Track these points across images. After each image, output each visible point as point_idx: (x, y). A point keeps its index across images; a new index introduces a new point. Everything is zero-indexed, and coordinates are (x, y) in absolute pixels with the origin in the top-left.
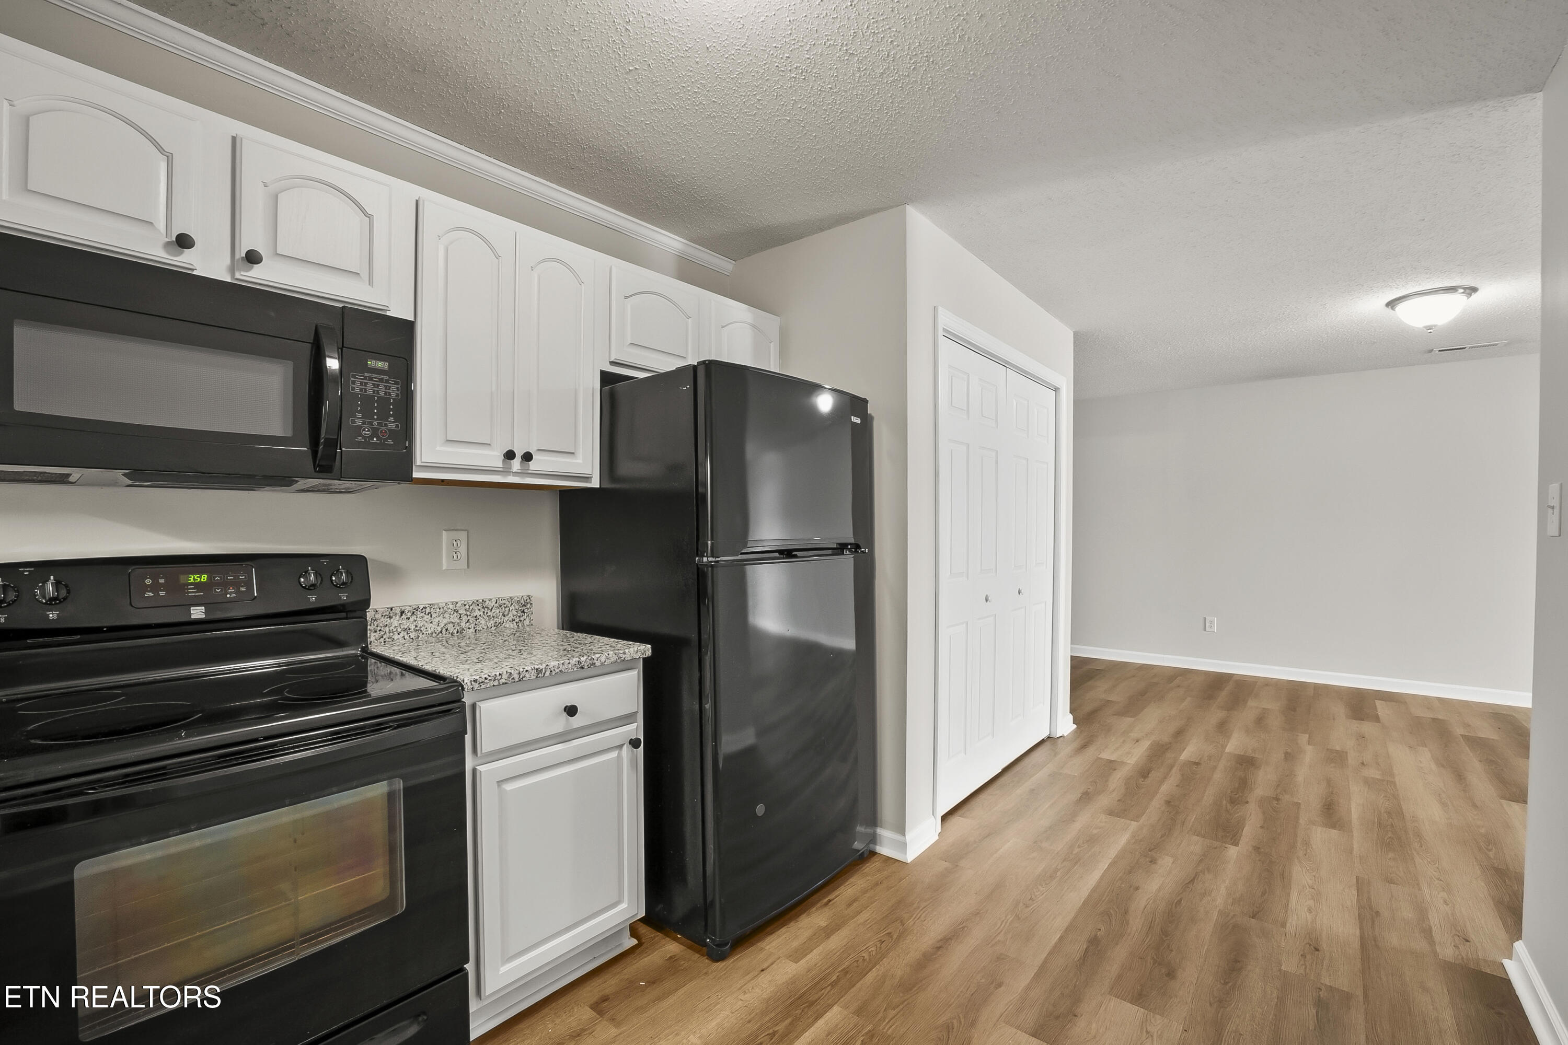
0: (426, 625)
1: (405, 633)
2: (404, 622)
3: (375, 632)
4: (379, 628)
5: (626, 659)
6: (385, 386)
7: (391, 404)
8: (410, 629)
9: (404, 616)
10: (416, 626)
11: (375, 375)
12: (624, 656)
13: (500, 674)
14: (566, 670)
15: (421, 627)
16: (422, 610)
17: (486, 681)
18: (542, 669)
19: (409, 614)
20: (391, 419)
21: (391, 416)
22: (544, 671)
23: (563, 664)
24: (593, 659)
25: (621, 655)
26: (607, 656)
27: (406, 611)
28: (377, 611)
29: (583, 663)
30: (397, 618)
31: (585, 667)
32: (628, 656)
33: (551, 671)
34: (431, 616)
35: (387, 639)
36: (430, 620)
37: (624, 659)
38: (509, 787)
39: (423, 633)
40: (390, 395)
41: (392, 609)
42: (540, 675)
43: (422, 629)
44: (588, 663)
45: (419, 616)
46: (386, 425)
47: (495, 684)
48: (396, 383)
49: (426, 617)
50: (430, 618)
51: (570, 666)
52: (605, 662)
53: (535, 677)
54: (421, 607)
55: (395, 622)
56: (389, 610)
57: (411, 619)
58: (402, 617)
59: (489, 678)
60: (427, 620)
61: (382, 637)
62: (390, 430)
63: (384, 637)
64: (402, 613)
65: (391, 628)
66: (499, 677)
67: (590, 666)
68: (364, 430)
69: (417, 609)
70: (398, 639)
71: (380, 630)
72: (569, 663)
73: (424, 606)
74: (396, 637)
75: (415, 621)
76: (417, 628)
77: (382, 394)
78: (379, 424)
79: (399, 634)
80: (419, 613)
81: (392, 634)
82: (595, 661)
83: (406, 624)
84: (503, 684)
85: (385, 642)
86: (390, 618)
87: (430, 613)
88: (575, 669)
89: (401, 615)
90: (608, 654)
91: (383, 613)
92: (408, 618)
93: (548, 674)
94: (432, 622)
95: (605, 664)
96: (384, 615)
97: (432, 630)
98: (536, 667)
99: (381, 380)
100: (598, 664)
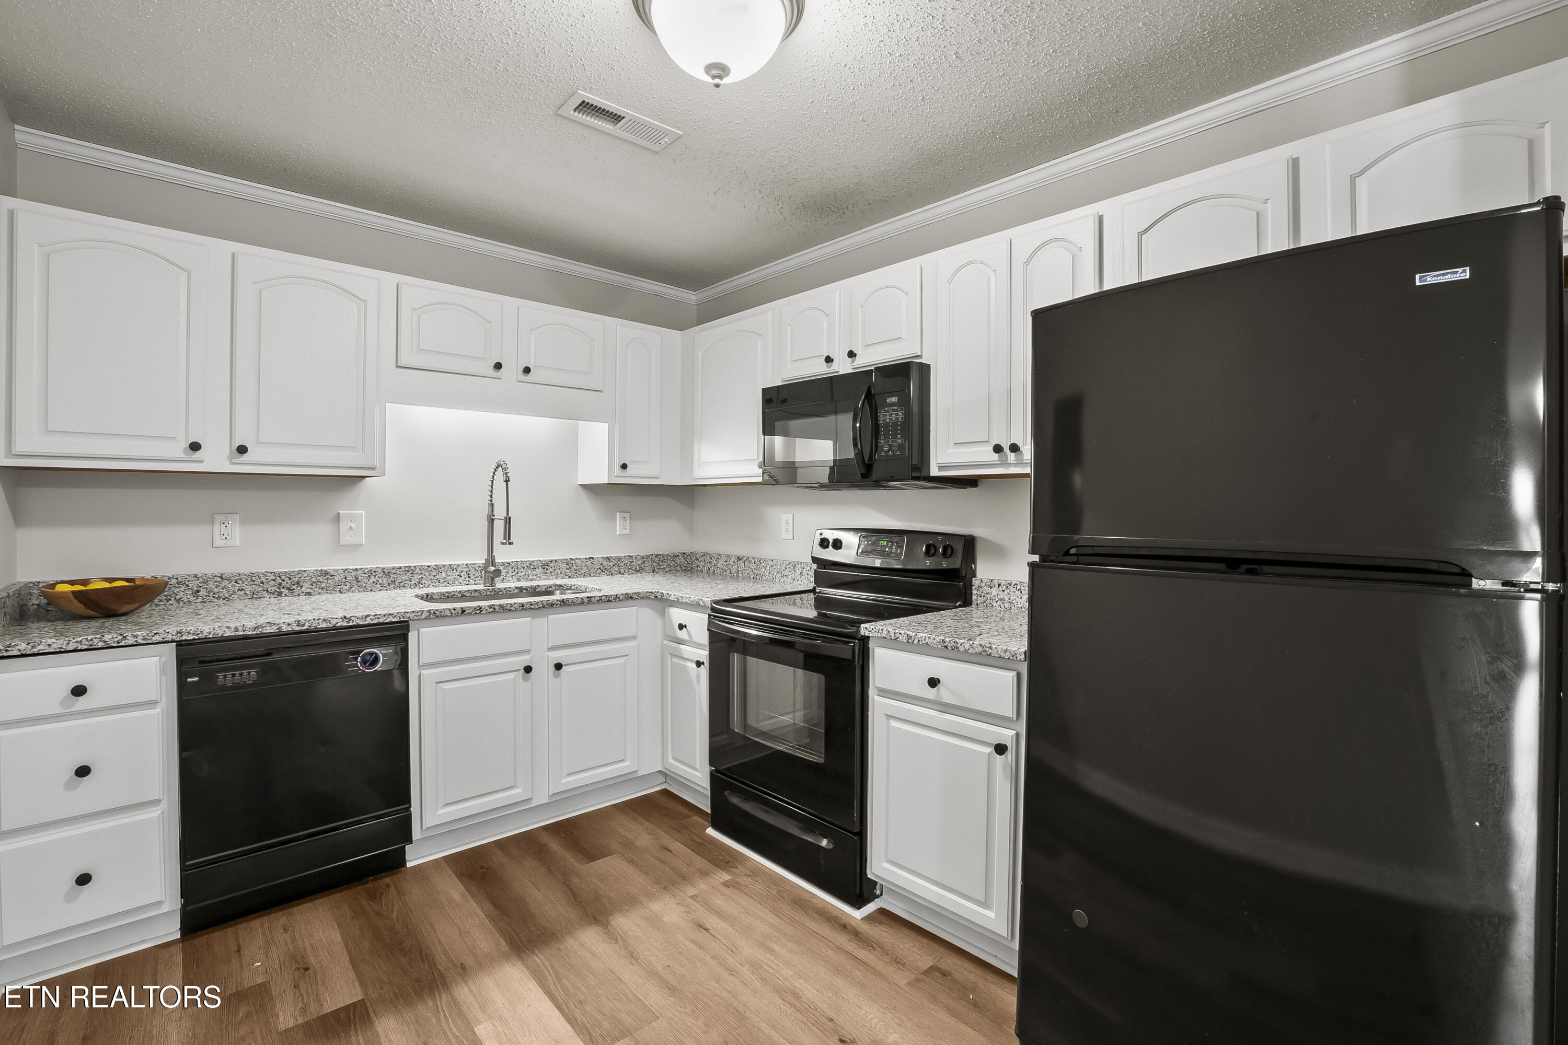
0: (1017, 599)
1: (1001, 603)
2: (1001, 593)
3: (981, 597)
4: (983, 594)
5: (993, 655)
6: (896, 414)
7: (899, 425)
8: (1004, 600)
9: (1000, 588)
10: (1009, 599)
11: (890, 408)
12: (990, 651)
13: (882, 630)
14: (932, 645)
15: (1012, 600)
16: (1014, 585)
17: (873, 631)
18: (911, 636)
19: (1004, 587)
20: (899, 436)
21: (899, 434)
22: (913, 639)
23: (929, 637)
24: (957, 643)
25: (987, 649)
26: (971, 644)
27: (1002, 584)
28: (982, 581)
29: (947, 643)
30: (996, 588)
31: (949, 648)
32: (995, 652)
33: (919, 641)
34: (1021, 592)
35: (988, 605)
36: (1020, 596)
37: (990, 654)
38: (894, 723)
39: (1014, 606)
40: (898, 419)
41: (992, 581)
42: (910, 641)
43: (1014, 602)
44: (952, 645)
45: (1011, 590)
46: (896, 441)
47: (879, 636)
48: (902, 410)
49: (1017, 592)
50: (1020, 594)
51: (935, 641)
52: (969, 649)
53: (906, 641)
54: (1013, 583)
55: (994, 591)
56: (990, 581)
57: (1006, 592)
58: (999, 589)
59: (875, 630)
60: (1018, 595)
61: (985, 602)
62: (899, 445)
63: (987, 602)
64: (999, 585)
65: (991, 596)
66: (881, 632)
67: (953, 648)
68: (885, 447)
69: (1010, 584)
70: (996, 606)
71: (984, 596)
72: (934, 639)
73: (1016, 582)
74: (995, 604)
75: (1009, 594)
76: (1010, 601)
77: (894, 419)
78: (893, 442)
79: (996, 602)
80: (1011, 588)
81: (991, 601)
82: (959, 646)
83: (1002, 595)
84: (883, 638)
85: (987, 606)
86: (991, 587)
87: (1021, 589)
88: (940, 646)
89: (999, 587)
90: (973, 643)
91: (986, 583)
92: (1003, 591)
93: (916, 642)
94: (1021, 598)
95: (969, 651)
96: (987, 584)
97: (1022, 605)
98: (908, 633)
99: (893, 411)
100: (961, 649)
